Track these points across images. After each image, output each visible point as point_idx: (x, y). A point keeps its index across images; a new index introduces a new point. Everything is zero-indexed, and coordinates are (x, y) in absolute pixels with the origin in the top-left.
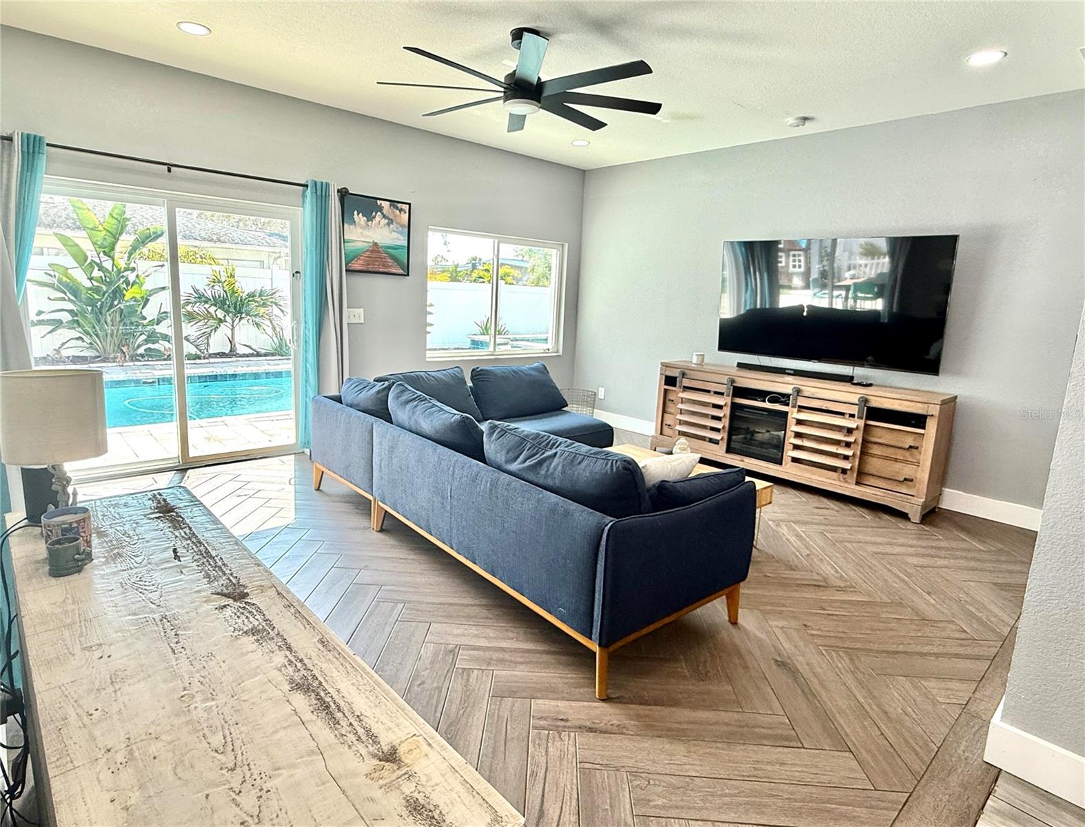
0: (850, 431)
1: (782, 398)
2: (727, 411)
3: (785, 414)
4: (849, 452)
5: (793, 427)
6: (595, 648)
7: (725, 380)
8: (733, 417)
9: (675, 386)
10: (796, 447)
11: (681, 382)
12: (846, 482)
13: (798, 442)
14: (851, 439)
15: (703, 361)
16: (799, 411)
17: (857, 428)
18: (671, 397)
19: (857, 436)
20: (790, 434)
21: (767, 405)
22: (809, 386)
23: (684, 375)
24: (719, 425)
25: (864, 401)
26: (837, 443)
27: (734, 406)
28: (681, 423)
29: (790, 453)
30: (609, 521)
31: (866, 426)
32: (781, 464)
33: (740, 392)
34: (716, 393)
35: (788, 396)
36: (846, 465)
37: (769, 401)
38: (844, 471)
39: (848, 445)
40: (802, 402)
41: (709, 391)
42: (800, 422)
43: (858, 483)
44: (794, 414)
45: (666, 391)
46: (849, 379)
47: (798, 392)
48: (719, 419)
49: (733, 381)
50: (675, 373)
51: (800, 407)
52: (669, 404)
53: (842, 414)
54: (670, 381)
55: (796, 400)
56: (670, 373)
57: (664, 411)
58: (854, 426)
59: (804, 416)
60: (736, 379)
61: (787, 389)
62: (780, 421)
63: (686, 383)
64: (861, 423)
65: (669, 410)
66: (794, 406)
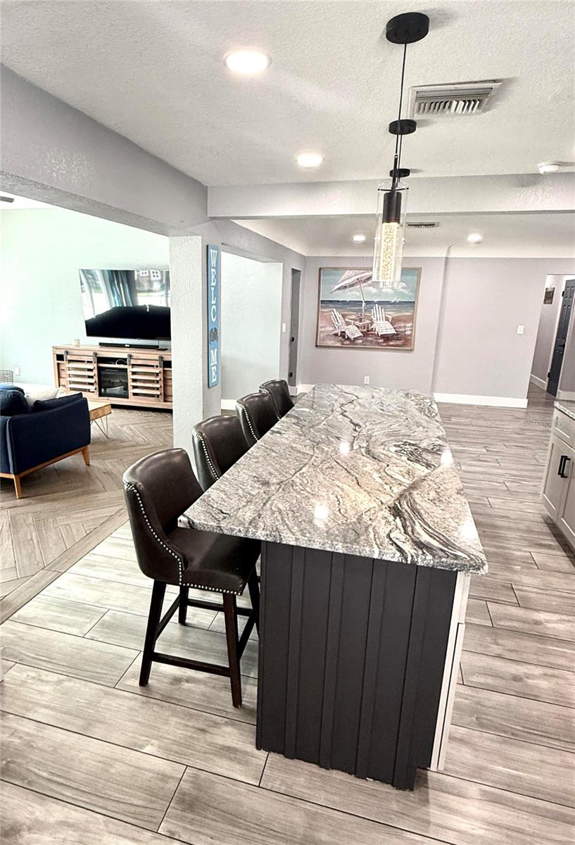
0: (157, 374)
1: (123, 361)
2: (95, 372)
3: (126, 370)
4: (158, 386)
5: (130, 376)
6: (12, 476)
7: (91, 354)
8: (99, 376)
9: (63, 360)
10: (134, 387)
11: (66, 357)
12: (159, 401)
13: (134, 384)
14: (158, 379)
15: (79, 343)
16: (132, 367)
17: (160, 372)
18: (62, 367)
19: (161, 376)
20: (130, 381)
21: (117, 366)
22: (137, 353)
23: (67, 353)
24: (92, 381)
25: (161, 358)
26: (152, 382)
27: (100, 369)
28: (70, 382)
29: (131, 391)
30: (9, 418)
31: (164, 371)
32: (128, 398)
33: (101, 360)
34: (88, 362)
35: (125, 359)
36: (158, 393)
37: (118, 363)
38: (158, 396)
39: (158, 382)
40: (133, 362)
41: (84, 362)
42: (134, 373)
43: (165, 401)
44: (130, 369)
45: (58, 364)
46: (156, 348)
47: (130, 356)
48: (92, 377)
49: (96, 354)
50: (62, 352)
51: (133, 365)
52: (62, 372)
53: (153, 366)
54: (60, 357)
55: (130, 361)
56: (59, 352)
57: (59, 377)
58: (158, 372)
59: (135, 369)
60: (98, 352)
61: (125, 356)
62: (124, 374)
63: (69, 357)
64: (161, 369)
65: (62, 376)
66: (129, 365)
